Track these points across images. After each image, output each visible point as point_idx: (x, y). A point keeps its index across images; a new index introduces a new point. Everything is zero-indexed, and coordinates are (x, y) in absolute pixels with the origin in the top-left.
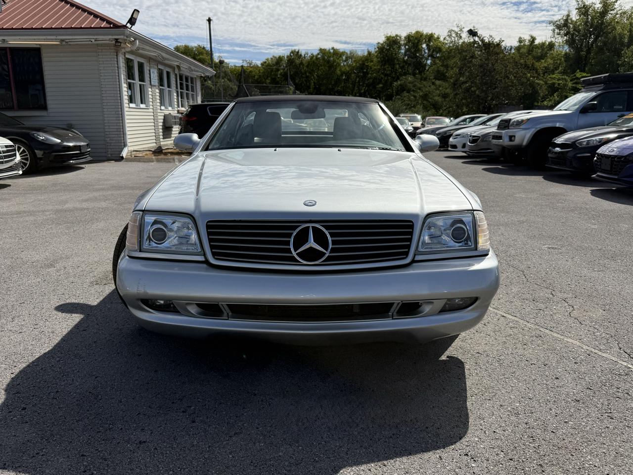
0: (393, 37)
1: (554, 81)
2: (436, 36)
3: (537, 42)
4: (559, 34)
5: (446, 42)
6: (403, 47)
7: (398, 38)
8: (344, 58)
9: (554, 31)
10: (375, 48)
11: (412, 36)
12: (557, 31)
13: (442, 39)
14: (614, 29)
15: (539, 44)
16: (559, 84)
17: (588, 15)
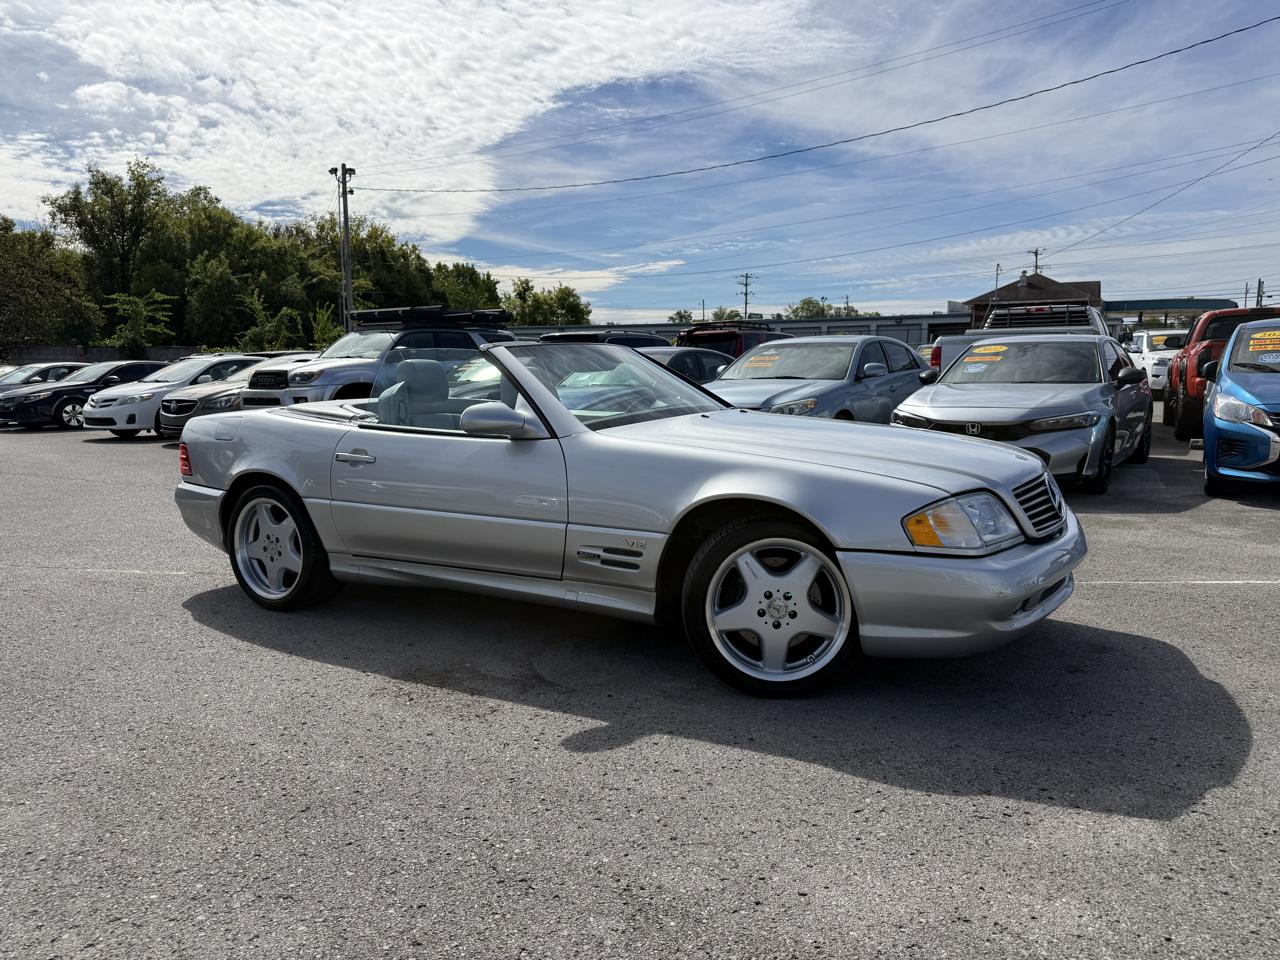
1: (116, 305)
3: (17, 230)
4: (64, 222)
9: (54, 215)
12: (60, 216)
14: (164, 225)
15: (24, 234)
16: (124, 310)
17: (112, 197)
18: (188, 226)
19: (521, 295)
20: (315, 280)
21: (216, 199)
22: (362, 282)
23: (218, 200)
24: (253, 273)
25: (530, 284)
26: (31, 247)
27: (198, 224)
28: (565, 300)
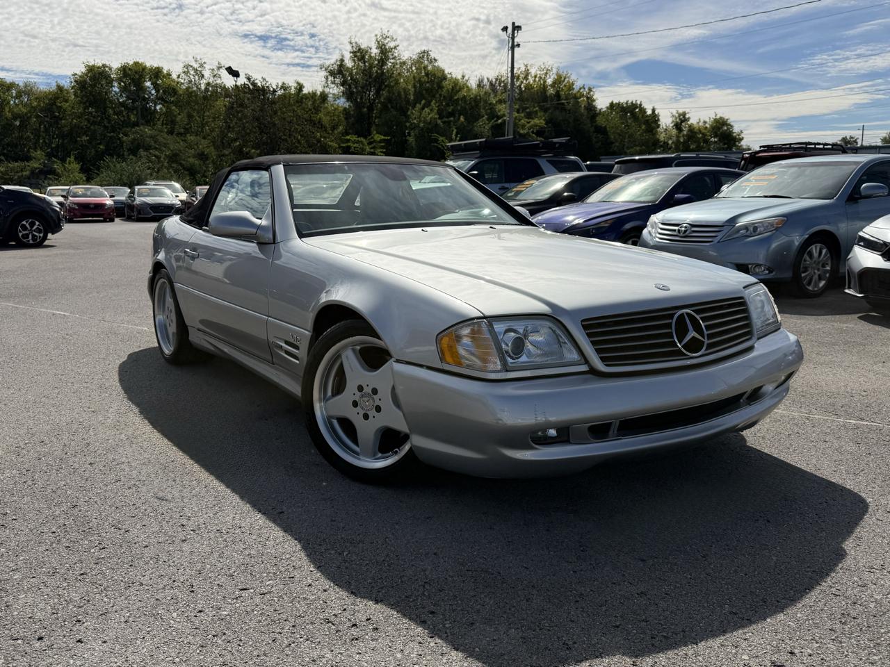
0: (99, 68)
1: (349, 144)
2: (165, 72)
3: (305, 91)
4: (333, 83)
5: (182, 81)
6: (116, 84)
7: (107, 69)
8: (14, 92)
9: (327, 78)
10: (72, 82)
11: (130, 69)
12: (331, 78)
13: (174, 76)
14: (397, 82)
15: (309, 93)
16: (355, 147)
17: (365, 62)
18: (412, 82)
19: (678, 126)
20: (500, 121)
21: (435, 59)
22: (536, 121)
23: (435, 60)
24: (454, 117)
25: (687, 116)
26: (314, 103)
27: (420, 81)
28: (719, 129)
